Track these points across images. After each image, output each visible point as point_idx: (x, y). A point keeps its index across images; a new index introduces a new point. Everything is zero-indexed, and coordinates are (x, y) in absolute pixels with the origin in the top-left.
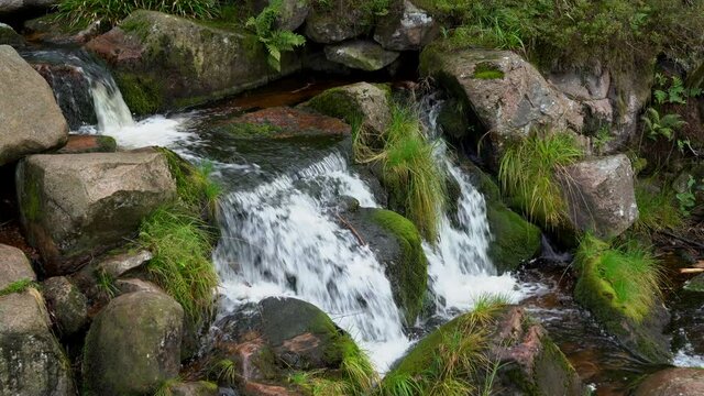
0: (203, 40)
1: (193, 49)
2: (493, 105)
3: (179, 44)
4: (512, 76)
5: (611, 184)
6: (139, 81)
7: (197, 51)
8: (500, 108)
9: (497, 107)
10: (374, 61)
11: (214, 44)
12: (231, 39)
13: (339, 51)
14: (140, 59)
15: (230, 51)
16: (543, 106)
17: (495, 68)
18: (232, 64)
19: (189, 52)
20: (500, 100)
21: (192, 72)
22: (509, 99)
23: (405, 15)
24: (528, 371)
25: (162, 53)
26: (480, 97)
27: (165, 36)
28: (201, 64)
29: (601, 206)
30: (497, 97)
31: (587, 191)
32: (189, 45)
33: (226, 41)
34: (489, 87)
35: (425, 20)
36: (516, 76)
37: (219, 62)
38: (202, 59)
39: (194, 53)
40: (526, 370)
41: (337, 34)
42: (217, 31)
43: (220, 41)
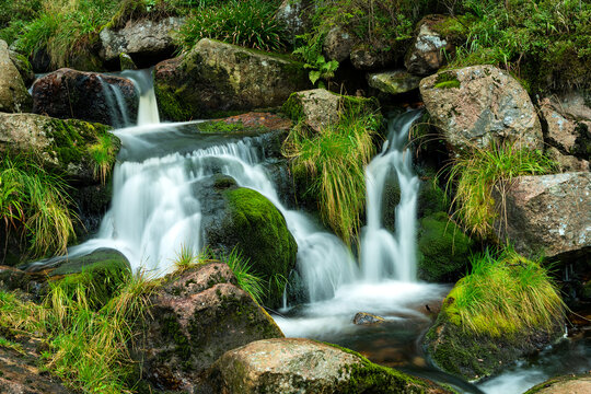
0: (238, 62)
1: (228, 69)
2: (445, 113)
3: (212, 63)
4: (471, 85)
5: (550, 199)
6: (170, 90)
7: (233, 70)
8: (454, 117)
9: (450, 115)
10: (397, 84)
11: (251, 65)
12: (271, 63)
13: (375, 77)
14: (173, 72)
15: (271, 73)
16: (507, 119)
17: (454, 77)
18: (274, 85)
19: (224, 71)
20: (453, 109)
21: (229, 89)
22: (465, 109)
23: (418, 39)
24: (183, 322)
25: (195, 69)
26: (436, 106)
27: (198, 55)
28: (238, 82)
29: (533, 222)
30: (450, 106)
31: (519, 204)
32: (223, 64)
33: (264, 64)
34: (444, 96)
35: (439, 43)
36: (474, 86)
37: (260, 82)
38: (239, 77)
39: (229, 72)
40: (181, 322)
42: (255, 55)
43: (258, 62)
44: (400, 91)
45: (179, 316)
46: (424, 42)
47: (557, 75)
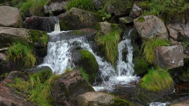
0: (82, 14)
2: (141, 29)
3: (75, 14)
5: (170, 53)
6: (64, 22)
8: (143, 30)
10: (127, 20)
11: (86, 15)
13: (121, 18)
14: (64, 17)
15: (92, 17)
16: (158, 30)
17: (143, 19)
18: (92, 21)
19: (78, 17)
20: (143, 27)
21: (80, 22)
22: (146, 28)
23: (133, 8)
25: (70, 16)
26: (138, 27)
27: (71, 12)
28: (82, 20)
31: (161, 54)
32: (78, 15)
33: (90, 15)
34: (140, 24)
35: (139, 9)
36: (149, 21)
37: (88, 20)
38: (83, 18)
39: (80, 17)
41: (118, 14)
42: (87, 12)
43: (88, 14)
44: (128, 22)
45: (66, 85)
46: (135, 9)
47: (172, 18)
